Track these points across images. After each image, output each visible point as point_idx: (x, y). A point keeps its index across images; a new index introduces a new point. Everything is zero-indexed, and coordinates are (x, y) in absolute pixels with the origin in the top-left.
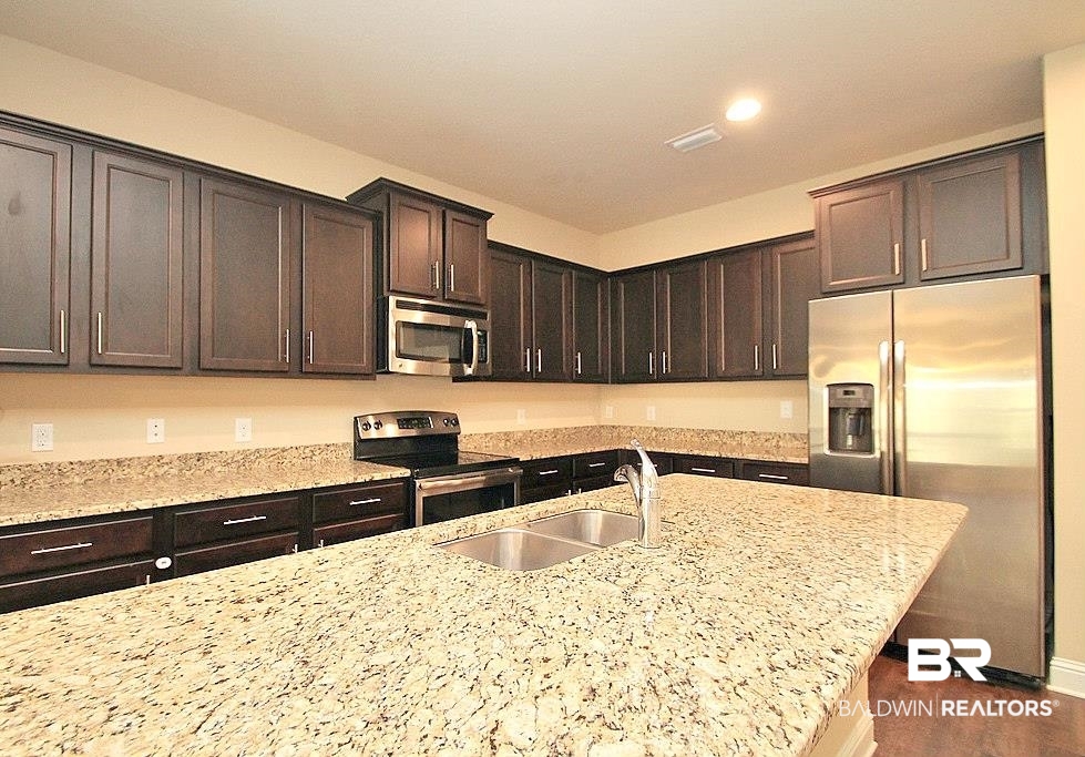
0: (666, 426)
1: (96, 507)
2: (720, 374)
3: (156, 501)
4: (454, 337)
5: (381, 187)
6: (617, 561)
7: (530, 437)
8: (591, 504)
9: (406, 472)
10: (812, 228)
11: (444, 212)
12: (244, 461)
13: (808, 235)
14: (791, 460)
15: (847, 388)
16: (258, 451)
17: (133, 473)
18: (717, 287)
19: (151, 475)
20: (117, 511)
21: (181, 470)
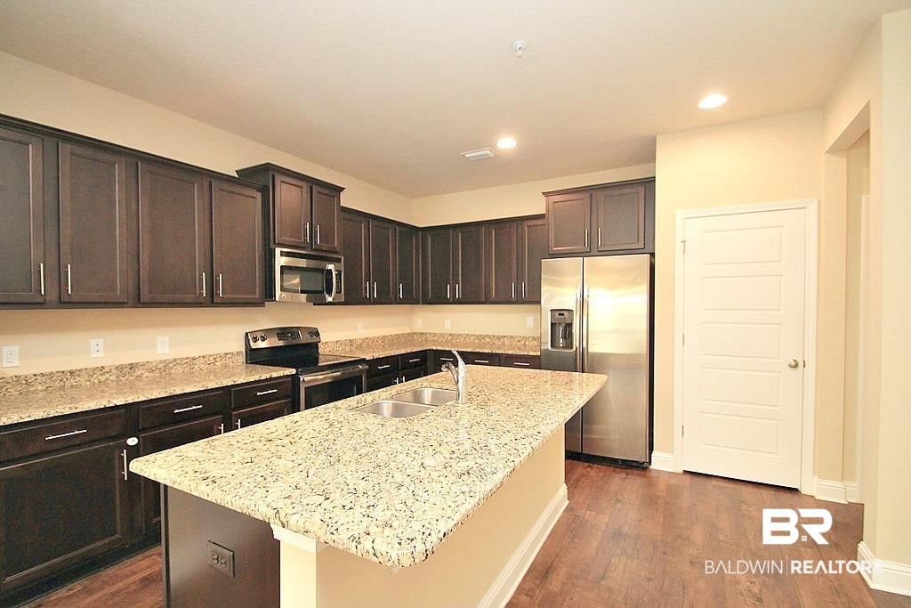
0: (457, 332)
1: (87, 405)
2: (493, 300)
3: (128, 399)
4: (319, 276)
5: (267, 168)
6: (448, 410)
7: (367, 343)
8: (425, 385)
9: (293, 371)
10: (544, 212)
11: (311, 187)
12: (164, 369)
13: (541, 216)
14: (532, 353)
15: (561, 312)
16: (175, 360)
17: (82, 380)
18: (490, 242)
19: (96, 381)
20: (102, 407)
21: (118, 377)
